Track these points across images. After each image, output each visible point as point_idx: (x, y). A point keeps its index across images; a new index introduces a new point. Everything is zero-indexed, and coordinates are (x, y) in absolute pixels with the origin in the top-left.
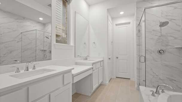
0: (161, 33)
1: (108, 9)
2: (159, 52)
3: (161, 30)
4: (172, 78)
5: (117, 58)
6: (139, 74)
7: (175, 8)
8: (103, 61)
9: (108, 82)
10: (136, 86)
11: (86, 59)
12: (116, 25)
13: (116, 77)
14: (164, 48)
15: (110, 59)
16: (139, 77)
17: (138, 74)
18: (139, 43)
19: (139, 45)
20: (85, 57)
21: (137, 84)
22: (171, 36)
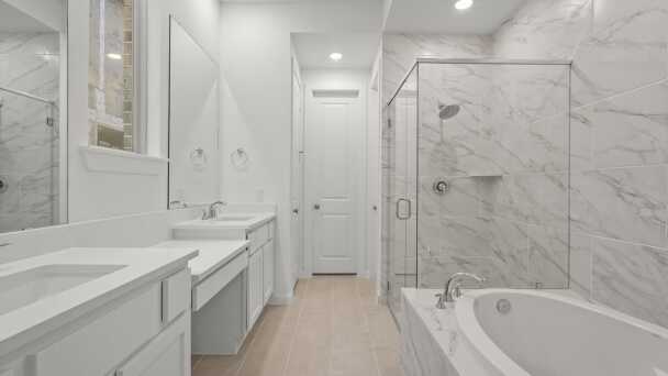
0: (442, 133)
1: (293, 36)
2: (438, 188)
3: (441, 125)
4: (463, 257)
5: (317, 207)
6: (388, 253)
7: (472, 73)
8: (274, 219)
9: (290, 295)
10: (379, 294)
11: (212, 214)
12: (315, 93)
13: (314, 274)
14: (446, 177)
15: (296, 211)
16: (388, 263)
17: (385, 256)
18: (389, 160)
19: (388, 167)
20: (205, 205)
21: (382, 285)
22: (462, 146)
